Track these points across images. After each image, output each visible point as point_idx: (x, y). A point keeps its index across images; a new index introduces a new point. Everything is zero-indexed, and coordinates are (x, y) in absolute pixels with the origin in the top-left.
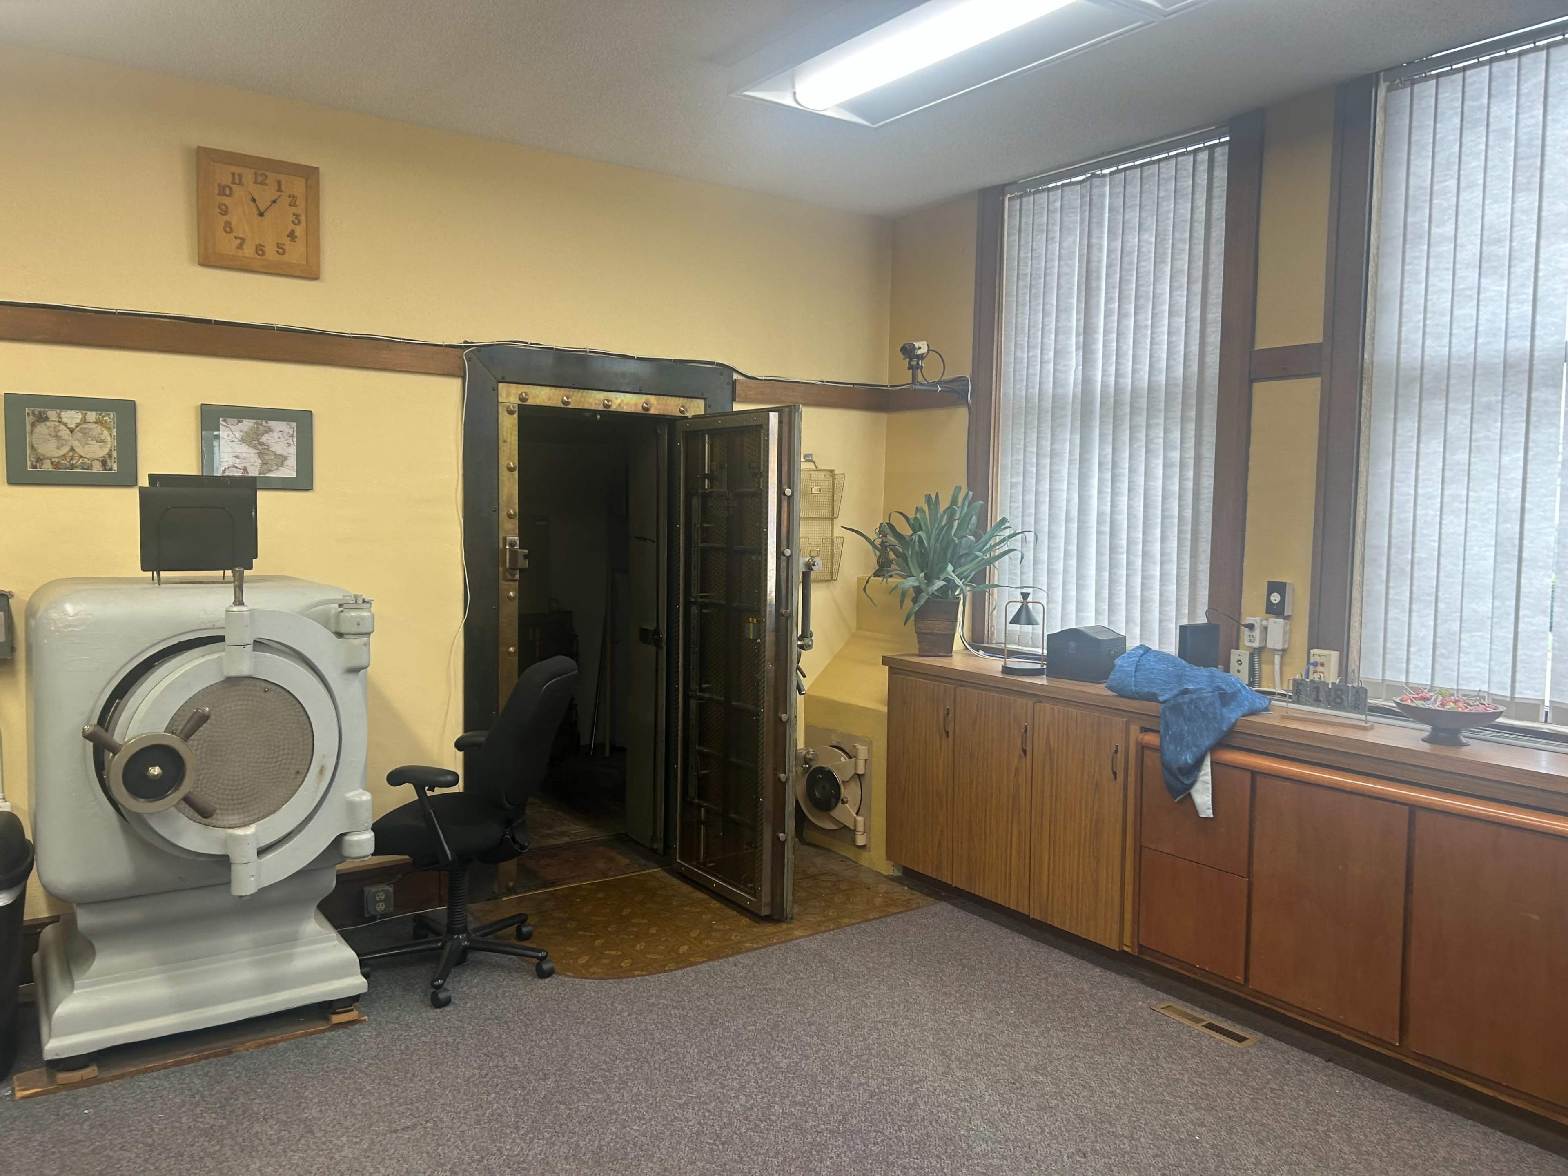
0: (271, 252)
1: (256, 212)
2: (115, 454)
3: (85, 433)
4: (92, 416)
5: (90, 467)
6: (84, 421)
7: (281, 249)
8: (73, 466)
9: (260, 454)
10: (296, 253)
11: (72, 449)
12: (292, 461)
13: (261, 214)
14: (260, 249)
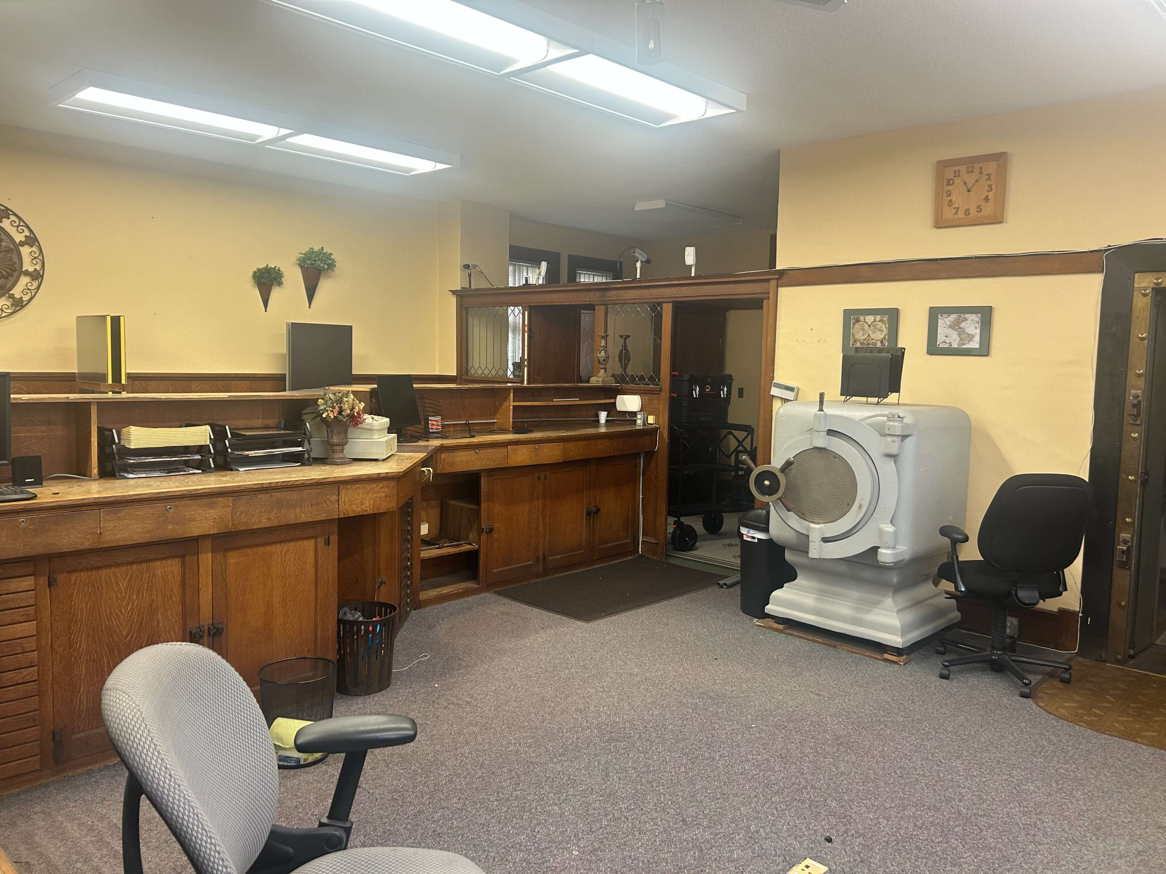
0: (973, 212)
1: (966, 190)
2: (887, 337)
3: (874, 326)
4: (878, 318)
5: (876, 344)
6: (875, 321)
7: (979, 209)
8: (869, 344)
9: (959, 335)
10: (988, 210)
11: (869, 335)
12: (977, 338)
13: (969, 191)
14: (967, 212)
